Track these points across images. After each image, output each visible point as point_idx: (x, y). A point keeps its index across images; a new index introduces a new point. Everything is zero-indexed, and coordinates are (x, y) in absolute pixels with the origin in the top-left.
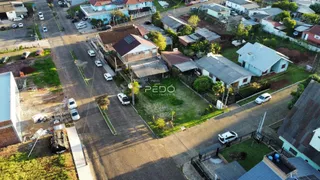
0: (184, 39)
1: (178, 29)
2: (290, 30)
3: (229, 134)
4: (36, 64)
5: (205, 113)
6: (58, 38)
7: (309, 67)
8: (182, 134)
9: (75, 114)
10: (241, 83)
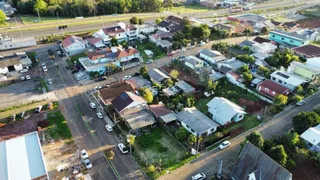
0: (167, 92)
1: (162, 82)
2: (248, 82)
3: (199, 176)
4: (49, 118)
5: (184, 158)
6: (63, 90)
7: (259, 117)
8: (167, 176)
9: (88, 164)
10: (209, 132)
